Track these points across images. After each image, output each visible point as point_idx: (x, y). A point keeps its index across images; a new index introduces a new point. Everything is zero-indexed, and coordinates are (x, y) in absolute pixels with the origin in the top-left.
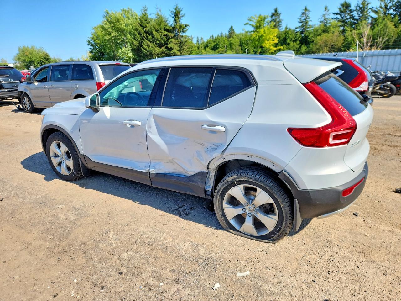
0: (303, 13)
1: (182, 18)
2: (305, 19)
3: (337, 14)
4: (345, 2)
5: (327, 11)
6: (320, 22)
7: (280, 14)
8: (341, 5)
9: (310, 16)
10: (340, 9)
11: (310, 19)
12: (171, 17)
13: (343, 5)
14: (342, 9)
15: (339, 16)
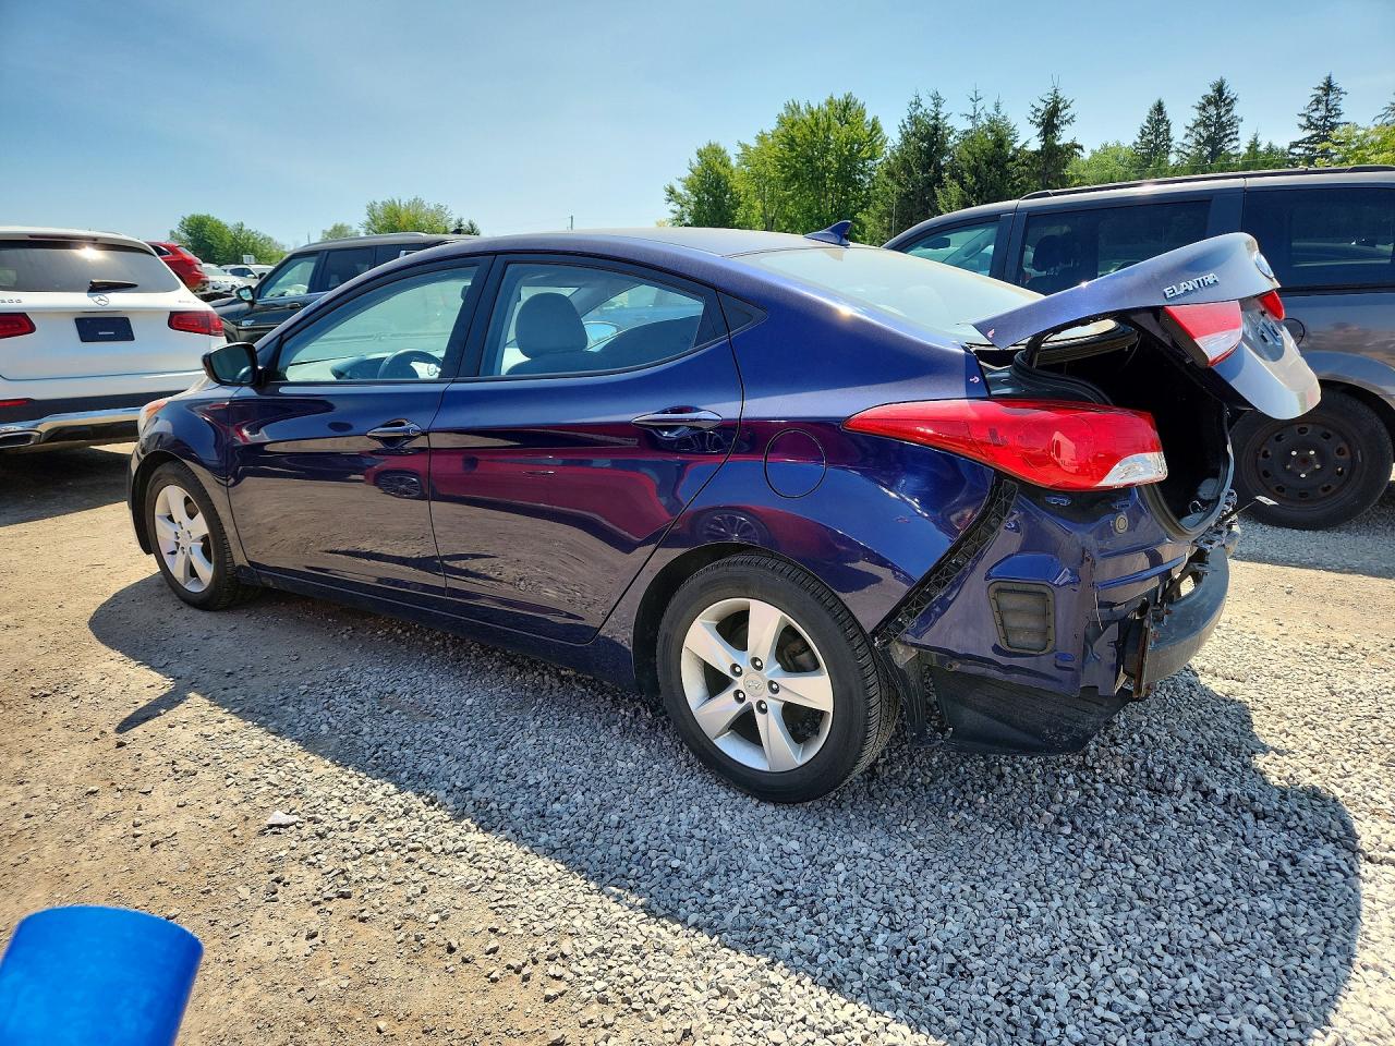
0: (1318, 101)
1: (1062, 127)
7: (1232, 101)
9: (1342, 106)
12: (1034, 126)
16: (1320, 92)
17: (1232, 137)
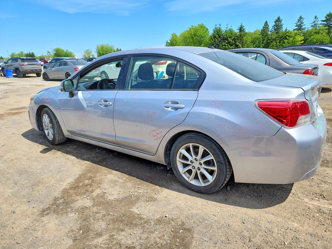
2: (300, 24)
3: (324, 21)
4: (330, 13)
5: (316, 19)
6: (311, 26)
8: (327, 15)
10: (326, 17)
11: (304, 24)
13: (328, 15)
14: (328, 18)
15: (325, 23)
16: (299, 19)
17: (282, 28)
